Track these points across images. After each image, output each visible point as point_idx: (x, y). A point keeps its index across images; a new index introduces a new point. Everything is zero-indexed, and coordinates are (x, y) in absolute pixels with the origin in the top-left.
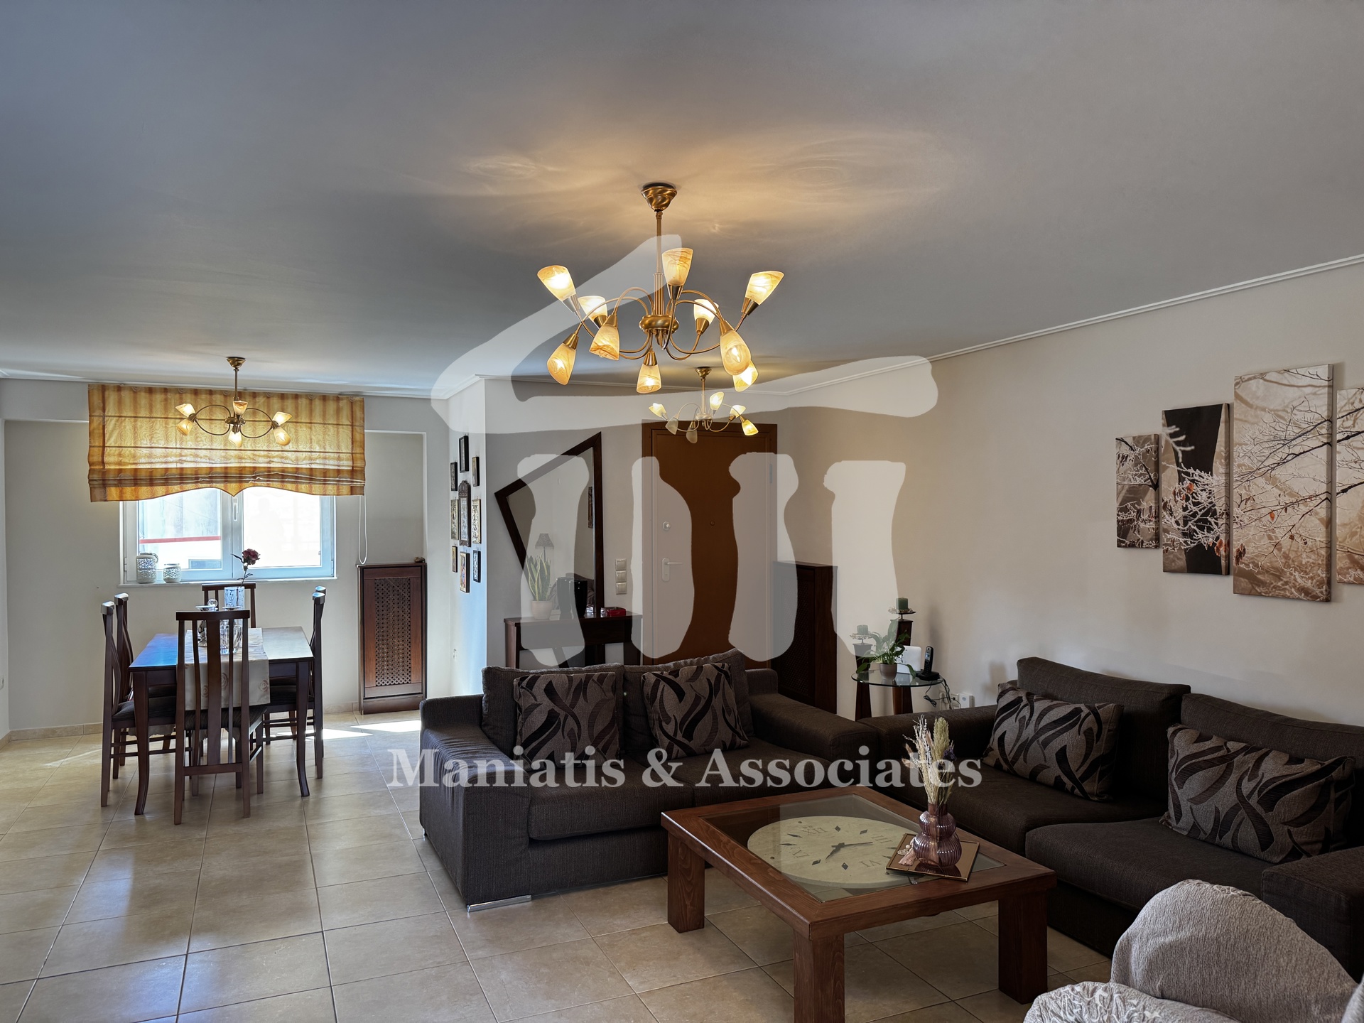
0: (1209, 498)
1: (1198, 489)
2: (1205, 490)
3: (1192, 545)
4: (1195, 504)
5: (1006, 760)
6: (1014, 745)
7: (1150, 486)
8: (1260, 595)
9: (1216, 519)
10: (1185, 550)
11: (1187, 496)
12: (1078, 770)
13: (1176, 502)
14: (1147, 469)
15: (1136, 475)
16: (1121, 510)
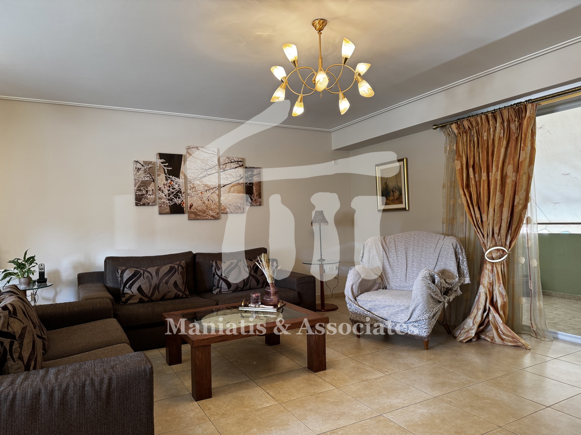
0: (178, 187)
1: (174, 183)
2: (177, 184)
3: (172, 204)
4: (173, 189)
7: (153, 181)
8: (198, 219)
9: (182, 194)
10: (169, 205)
11: (169, 186)
13: (165, 188)
14: (150, 175)
15: (145, 176)
16: (138, 190)
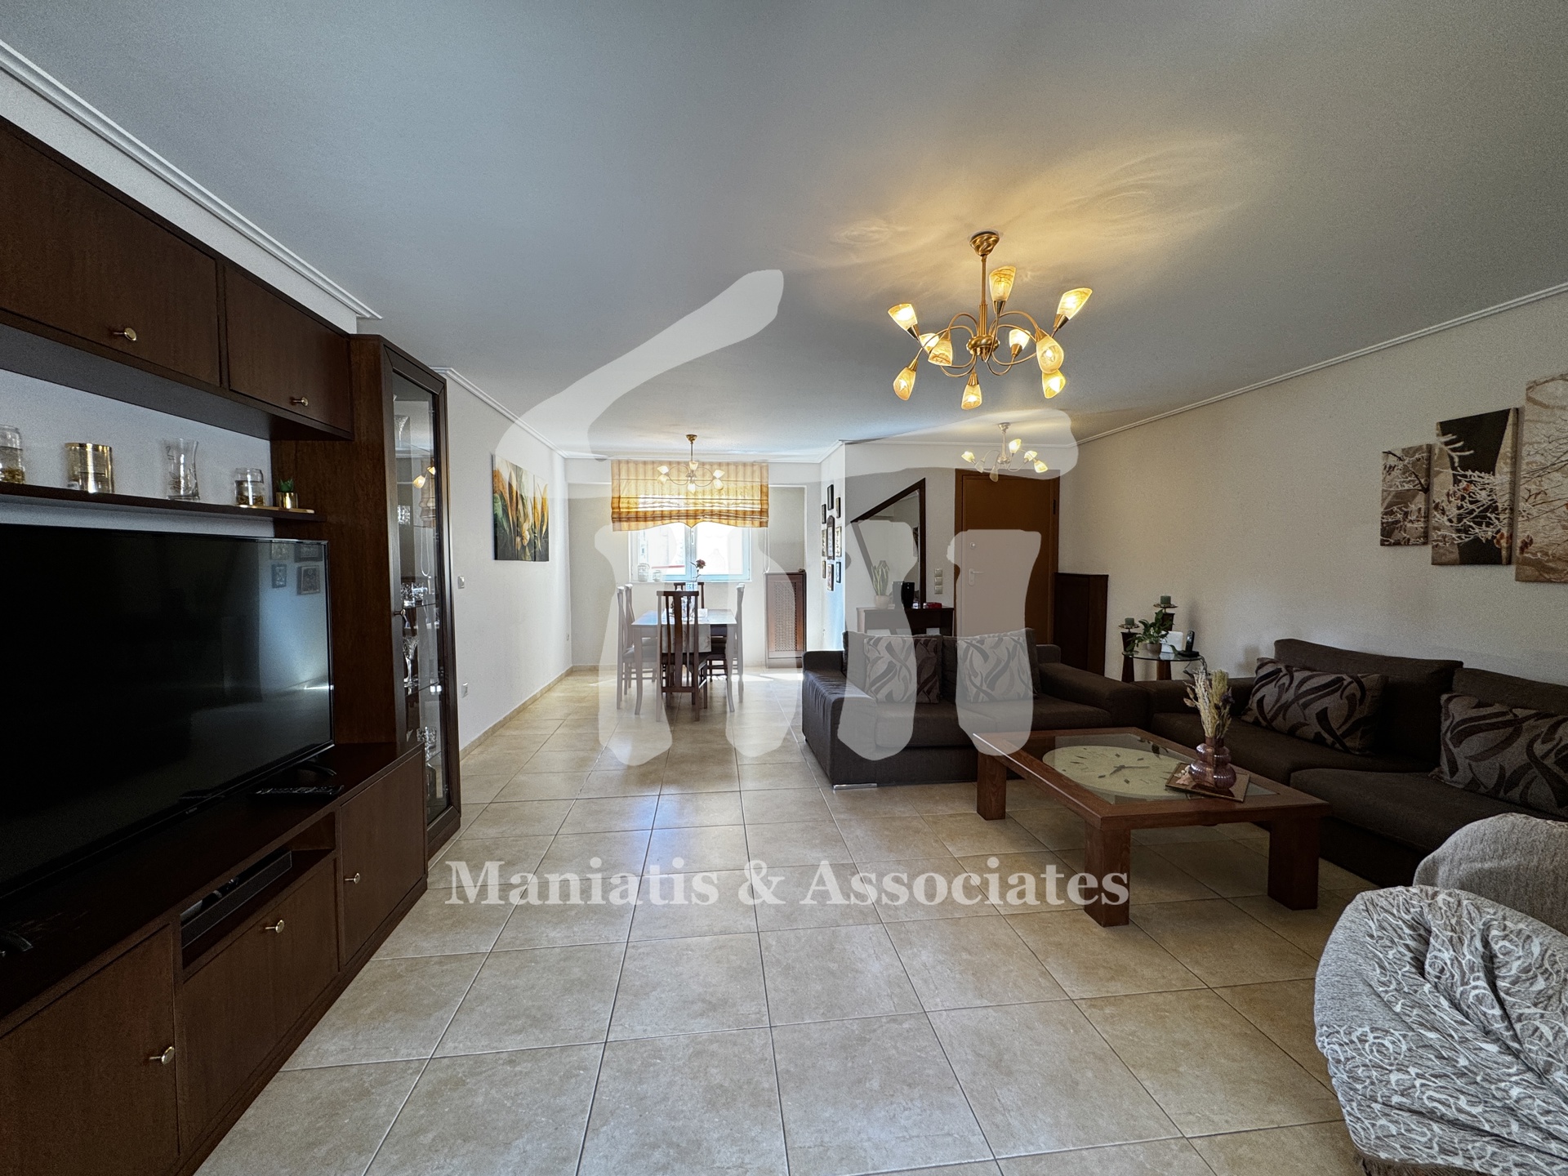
0: (1489, 496)
1: (1476, 489)
2: (1485, 489)
3: (1467, 540)
4: (1471, 503)
5: (1265, 718)
6: (1274, 706)
7: (1420, 490)
8: (1549, 581)
9: (1498, 514)
10: (1458, 544)
11: (1462, 496)
12: (1340, 727)
13: (1450, 502)
14: (1416, 476)
15: (1404, 482)
16: (1386, 514)
